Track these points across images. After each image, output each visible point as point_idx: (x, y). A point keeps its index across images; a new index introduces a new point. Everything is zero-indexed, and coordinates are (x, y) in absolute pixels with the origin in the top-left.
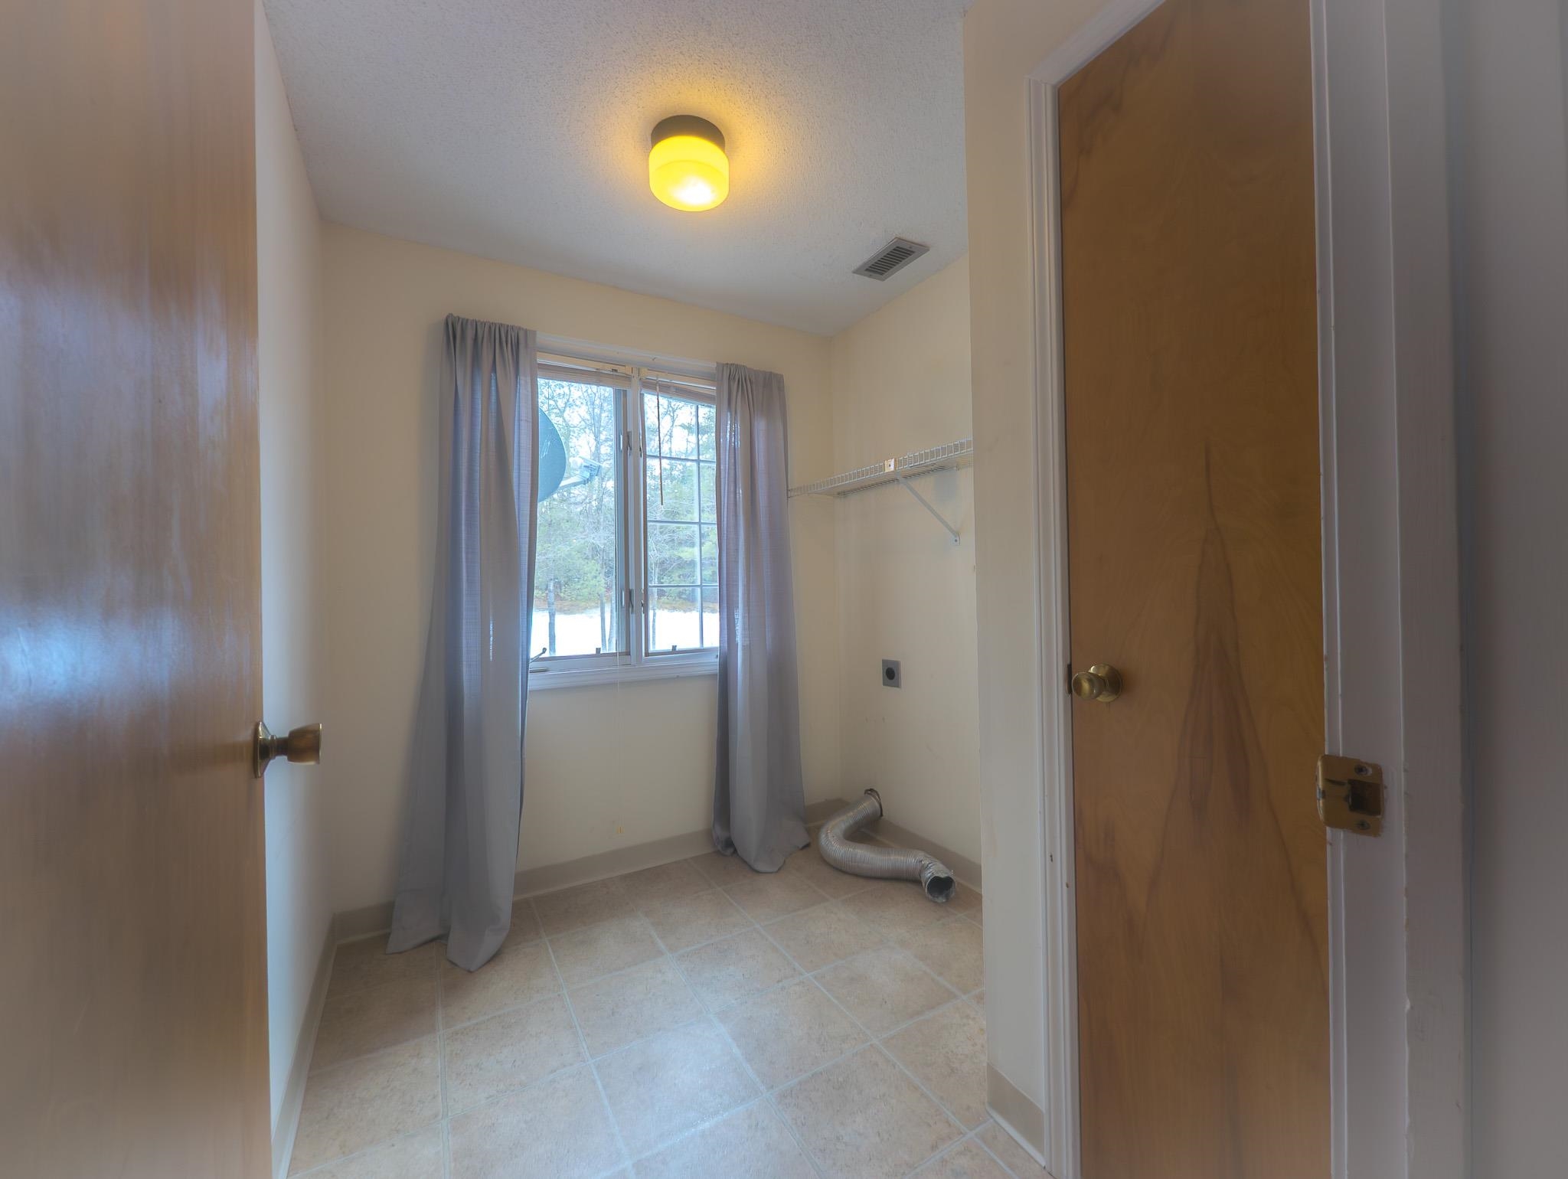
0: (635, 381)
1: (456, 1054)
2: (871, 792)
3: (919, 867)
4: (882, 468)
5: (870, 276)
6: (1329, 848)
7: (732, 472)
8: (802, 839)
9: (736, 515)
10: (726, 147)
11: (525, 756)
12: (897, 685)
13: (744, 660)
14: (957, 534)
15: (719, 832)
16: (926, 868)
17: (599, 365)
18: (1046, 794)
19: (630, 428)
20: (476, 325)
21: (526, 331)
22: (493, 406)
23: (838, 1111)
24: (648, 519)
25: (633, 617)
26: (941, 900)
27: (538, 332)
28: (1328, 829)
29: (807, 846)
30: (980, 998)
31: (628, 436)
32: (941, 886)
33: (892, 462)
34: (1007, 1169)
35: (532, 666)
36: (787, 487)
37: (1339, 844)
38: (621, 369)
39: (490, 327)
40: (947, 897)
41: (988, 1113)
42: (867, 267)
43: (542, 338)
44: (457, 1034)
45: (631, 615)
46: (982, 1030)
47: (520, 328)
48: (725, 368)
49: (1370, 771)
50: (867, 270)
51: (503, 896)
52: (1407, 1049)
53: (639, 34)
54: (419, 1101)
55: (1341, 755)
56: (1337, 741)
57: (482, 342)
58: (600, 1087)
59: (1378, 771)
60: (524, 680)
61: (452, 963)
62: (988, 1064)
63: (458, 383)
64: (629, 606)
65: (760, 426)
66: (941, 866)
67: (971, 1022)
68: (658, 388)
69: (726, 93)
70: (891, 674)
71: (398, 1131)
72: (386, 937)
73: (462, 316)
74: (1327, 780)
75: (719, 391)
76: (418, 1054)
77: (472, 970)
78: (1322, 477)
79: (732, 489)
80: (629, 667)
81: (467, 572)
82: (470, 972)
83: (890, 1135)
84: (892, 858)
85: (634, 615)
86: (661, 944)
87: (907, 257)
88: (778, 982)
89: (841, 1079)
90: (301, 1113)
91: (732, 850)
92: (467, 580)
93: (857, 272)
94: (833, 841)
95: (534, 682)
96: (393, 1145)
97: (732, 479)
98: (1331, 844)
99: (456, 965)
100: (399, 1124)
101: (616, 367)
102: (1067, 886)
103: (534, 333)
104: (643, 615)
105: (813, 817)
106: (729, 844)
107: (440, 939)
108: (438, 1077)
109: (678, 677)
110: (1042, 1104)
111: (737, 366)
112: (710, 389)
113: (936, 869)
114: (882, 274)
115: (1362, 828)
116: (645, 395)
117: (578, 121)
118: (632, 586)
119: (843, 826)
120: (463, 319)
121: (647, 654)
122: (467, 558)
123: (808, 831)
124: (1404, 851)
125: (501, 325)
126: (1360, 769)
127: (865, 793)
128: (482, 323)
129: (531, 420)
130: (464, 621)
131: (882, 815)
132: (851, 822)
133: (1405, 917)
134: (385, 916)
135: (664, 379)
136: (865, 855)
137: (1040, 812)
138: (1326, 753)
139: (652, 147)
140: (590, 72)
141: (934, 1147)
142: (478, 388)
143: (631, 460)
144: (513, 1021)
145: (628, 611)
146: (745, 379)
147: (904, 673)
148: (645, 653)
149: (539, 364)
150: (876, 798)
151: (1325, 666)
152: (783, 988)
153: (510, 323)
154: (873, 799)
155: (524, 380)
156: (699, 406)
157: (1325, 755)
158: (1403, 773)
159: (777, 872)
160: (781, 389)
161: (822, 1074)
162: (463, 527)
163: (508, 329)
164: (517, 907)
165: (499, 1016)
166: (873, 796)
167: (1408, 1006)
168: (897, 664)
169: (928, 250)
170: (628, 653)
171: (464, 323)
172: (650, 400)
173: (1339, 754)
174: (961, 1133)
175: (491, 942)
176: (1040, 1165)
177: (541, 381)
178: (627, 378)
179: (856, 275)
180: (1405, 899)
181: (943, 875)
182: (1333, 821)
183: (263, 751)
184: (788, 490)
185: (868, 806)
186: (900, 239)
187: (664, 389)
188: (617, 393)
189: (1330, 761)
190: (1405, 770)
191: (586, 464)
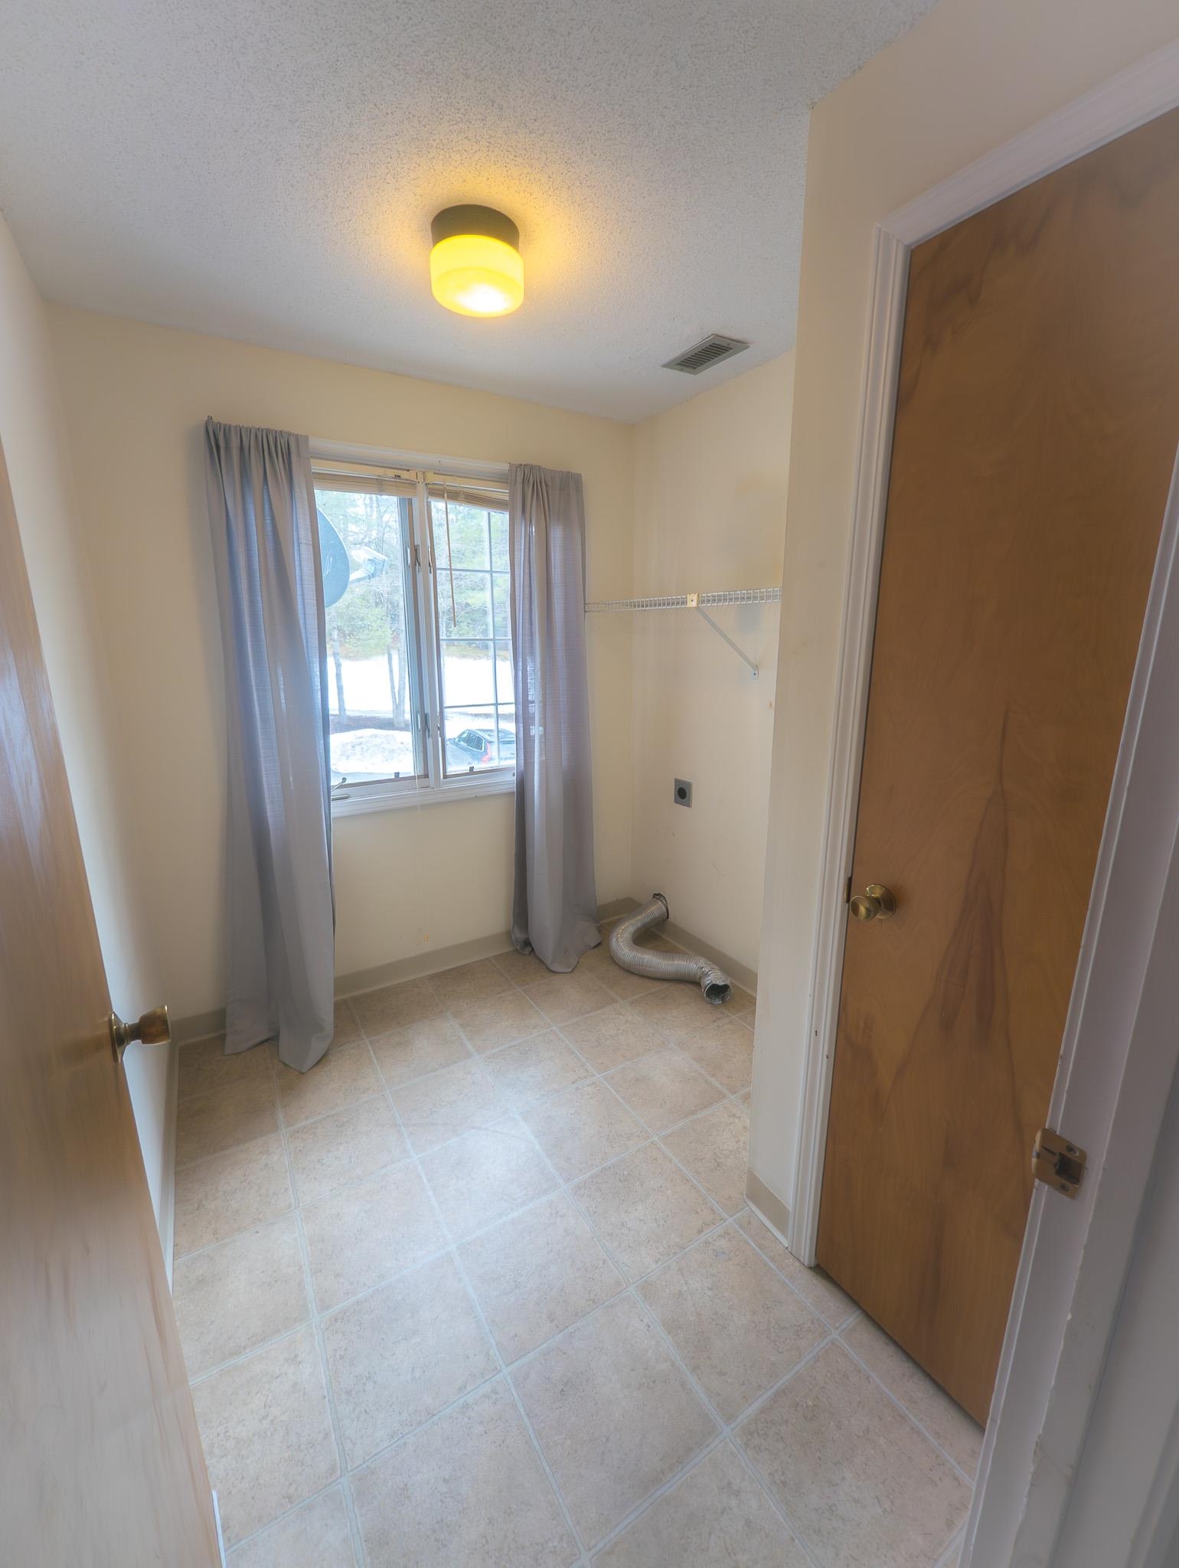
0: (421, 487)
1: (300, 1151)
2: (658, 896)
3: (699, 974)
4: (684, 602)
5: (682, 370)
6: (1034, 1191)
7: (527, 590)
8: (593, 938)
9: (532, 635)
10: (520, 249)
11: (334, 882)
12: (688, 805)
13: (540, 786)
14: (756, 667)
15: (519, 935)
16: (707, 975)
17: (380, 471)
18: (817, 982)
19: (417, 541)
20: (240, 430)
21: (297, 437)
22: (269, 528)
23: (623, 1200)
24: (441, 638)
25: (430, 741)
26: (718, 1002)
27: (310, 438)
28: (1037, 1180)
29: (599, 944)
30: (746, 1098)
31: (416, 550)
32: (718, 992)
33: (695, 597)
34: (758, 1249)
35: (334, 793)
36: (585, 601)
37: (1042, 1194)
38: (404, 475)
39: (256, 436)
40: (723, 999)
41: (745, 1202)
42: (677, 362)
43: (315, 443)
44: (298, 1132)
45: (427, 740)
46: (745, 1127)
47: (289, 434)
48: (519, 469)
49: (1078, 1154)
50: (678, 364)
51: (324, 1000)
52: (1062, 1342)
53: (414, 116)
54: (274, 1193)
55: (1058, 1133)
56: (1056, 1119)
57: (249, 452)
58: (425, 1181)
59: (1084, 1155)
60: (327, 811)
61: (285, 1064)
62: (748, 1169)
63: (228, 503)
64: (425, 731)
65: (557, 534)
66: (719, 973)
67: (737, 1121)
68: (446, 495)
69: (520, 183)
70: (682, 793)
71: (260, 1220)
72: (222, 1038)
73: (223, 422)
74: (1043, 1147)
75: (512, 495)
76: (267, 1151)
77: (304, 1071)
78: (1089, 912)
79: (527, 606)
80: (427, 790)
81: (260, 706)
82: (303, 1074)
83: (665, 1222)
84: (676, 962)
85: (431, 740)
86: (469, 1045)
87: (724, 353)
88: (573, 1083)
89: (626, 1173)
90: (175, 1205)
91: (530, 949)
92: (261, 718)
93: (668, 365)
94: (621, 942)
95: (336, 809)
96: (258, 1232)
97: (527, 596)
98: (1037, 1189)
99: (288, 1066)
100: (260, 1213)
101: (398, 472)
102: (827, 1057)
103: (306, 438)
104: (440, 739)
105: (604, 919)
106: (527, 943)
107: (272, 1040)
108: (286, 1171)
109: (476, 797)
110: (790, 1206)
111: (532, 468)
112: (502, 493)
113: (715, 977)
114: (695, 368)
115: (1063, 1189)
116: (432, 502)
117: (343, 208)
118: (428, 710)
119: (632, 929)
120: (225, 426)
121: (445, 777)
122: (258, 696)
123: (600, 930)
124: (1090, 1221)
125: (268, 431)
126: (1070, 1148)
127: (653, 897)
128: (247, 428)
129: (311, 543)
130: (262, 759)
131: (668, 917)
132: (639, 925)
133: (1080, 1262)
134: (219, 1020)
135: (450, 483)
136: (651, 959)
137: (810, 996)
138: (1047, 1127)
139: (434, 246)
140: (355, 156)
141: (700, 1232)
142: (251, 508)
143: (420, 577)
144: (345, 1120)
145: (424, 736)
146: (541, 482)
147: (696, 794)
148: (444, 776)
149: (313, 473)
150: (663, 903)
151: (1059, 1063)
152: (577, 1089)
153: (278, 428)
154: (660, 903)
155: (300, 492)
156: (492, 513)
157: (1045, 1129)
158: (1101, 1171)
159: (570, 972)
160: (579, 489)
161: (610, 1168)
162: (251, 664)
163: (277, 435)
164: (338, 1007)
165: (333, 1116)
166: (661, 901)
167: (1069, 1317)
168: (689, 785)
169: (748, 347)
170: (426, 776)
171: (227, 430)
172: (438, 506)
173: (1055, 1132)
174: (722, 1219)
175: (317, 1047)
176: (784, 1246)
177: (317, 492)
178: (412, 485)
179: (665, 369)
180: (1083, 1251)
181: (721, 983)
182: (1041, 1175)
183: (119, 1038)
184: (585, 604)
185: (655, 910)
186: (717, 335)
187: (454, 496)
188: (401, 502)
189: (1048, 1134)
190: (1104, 1169)
191: (370, 558)
